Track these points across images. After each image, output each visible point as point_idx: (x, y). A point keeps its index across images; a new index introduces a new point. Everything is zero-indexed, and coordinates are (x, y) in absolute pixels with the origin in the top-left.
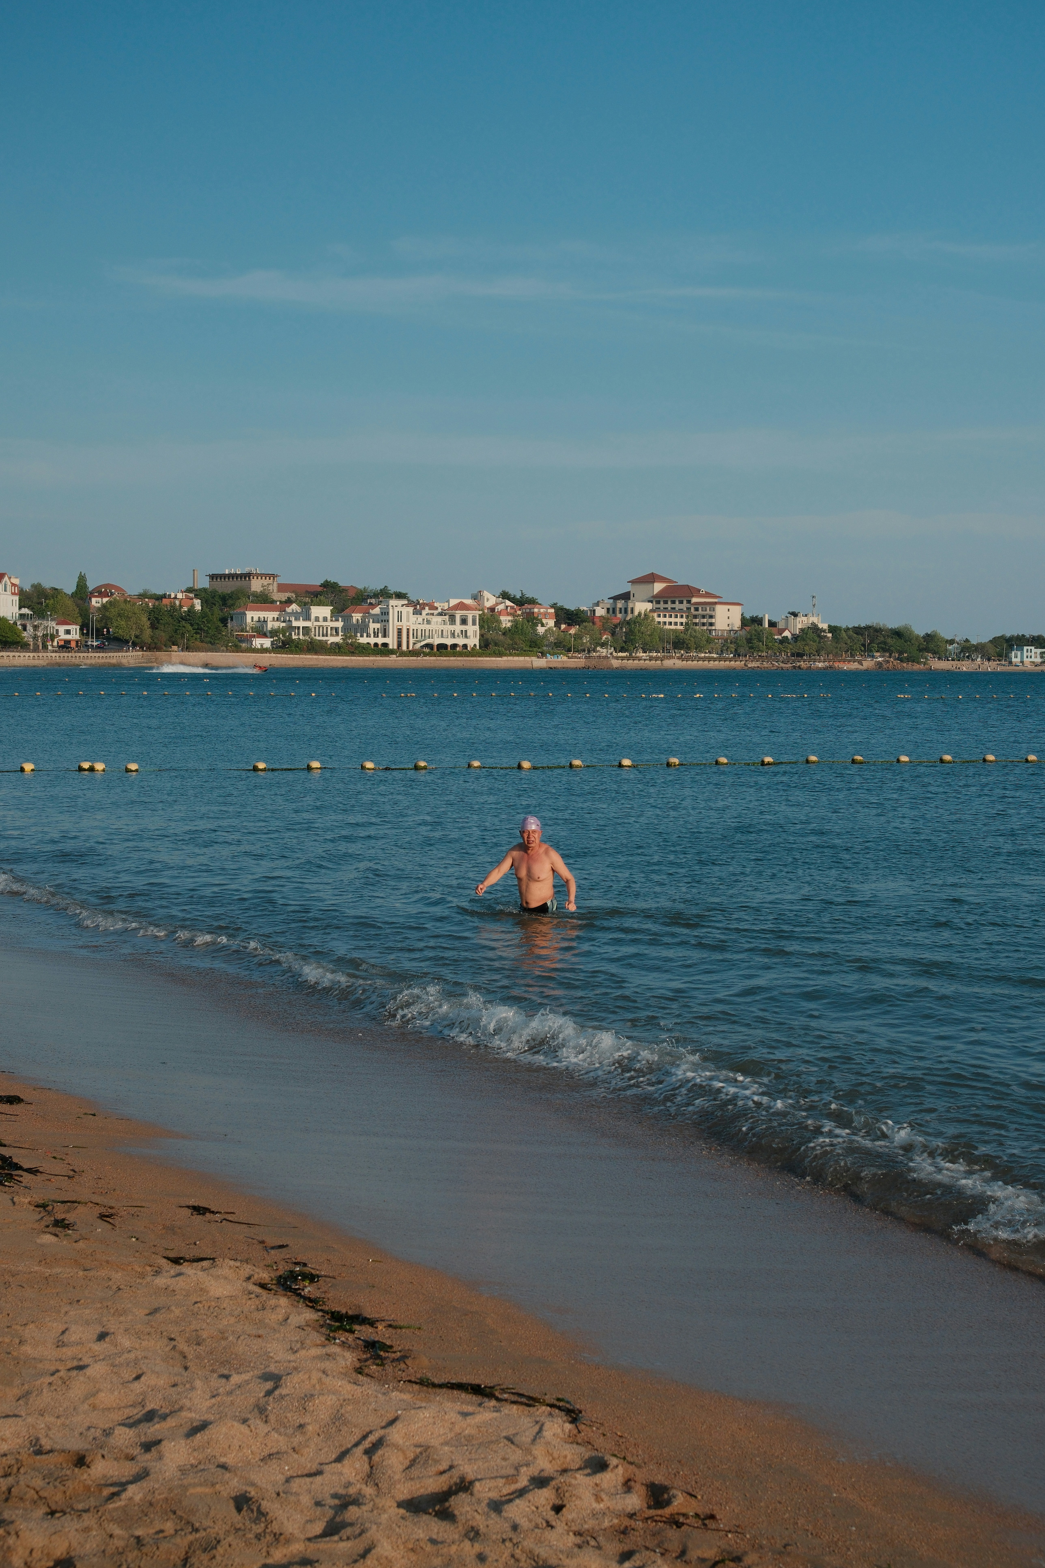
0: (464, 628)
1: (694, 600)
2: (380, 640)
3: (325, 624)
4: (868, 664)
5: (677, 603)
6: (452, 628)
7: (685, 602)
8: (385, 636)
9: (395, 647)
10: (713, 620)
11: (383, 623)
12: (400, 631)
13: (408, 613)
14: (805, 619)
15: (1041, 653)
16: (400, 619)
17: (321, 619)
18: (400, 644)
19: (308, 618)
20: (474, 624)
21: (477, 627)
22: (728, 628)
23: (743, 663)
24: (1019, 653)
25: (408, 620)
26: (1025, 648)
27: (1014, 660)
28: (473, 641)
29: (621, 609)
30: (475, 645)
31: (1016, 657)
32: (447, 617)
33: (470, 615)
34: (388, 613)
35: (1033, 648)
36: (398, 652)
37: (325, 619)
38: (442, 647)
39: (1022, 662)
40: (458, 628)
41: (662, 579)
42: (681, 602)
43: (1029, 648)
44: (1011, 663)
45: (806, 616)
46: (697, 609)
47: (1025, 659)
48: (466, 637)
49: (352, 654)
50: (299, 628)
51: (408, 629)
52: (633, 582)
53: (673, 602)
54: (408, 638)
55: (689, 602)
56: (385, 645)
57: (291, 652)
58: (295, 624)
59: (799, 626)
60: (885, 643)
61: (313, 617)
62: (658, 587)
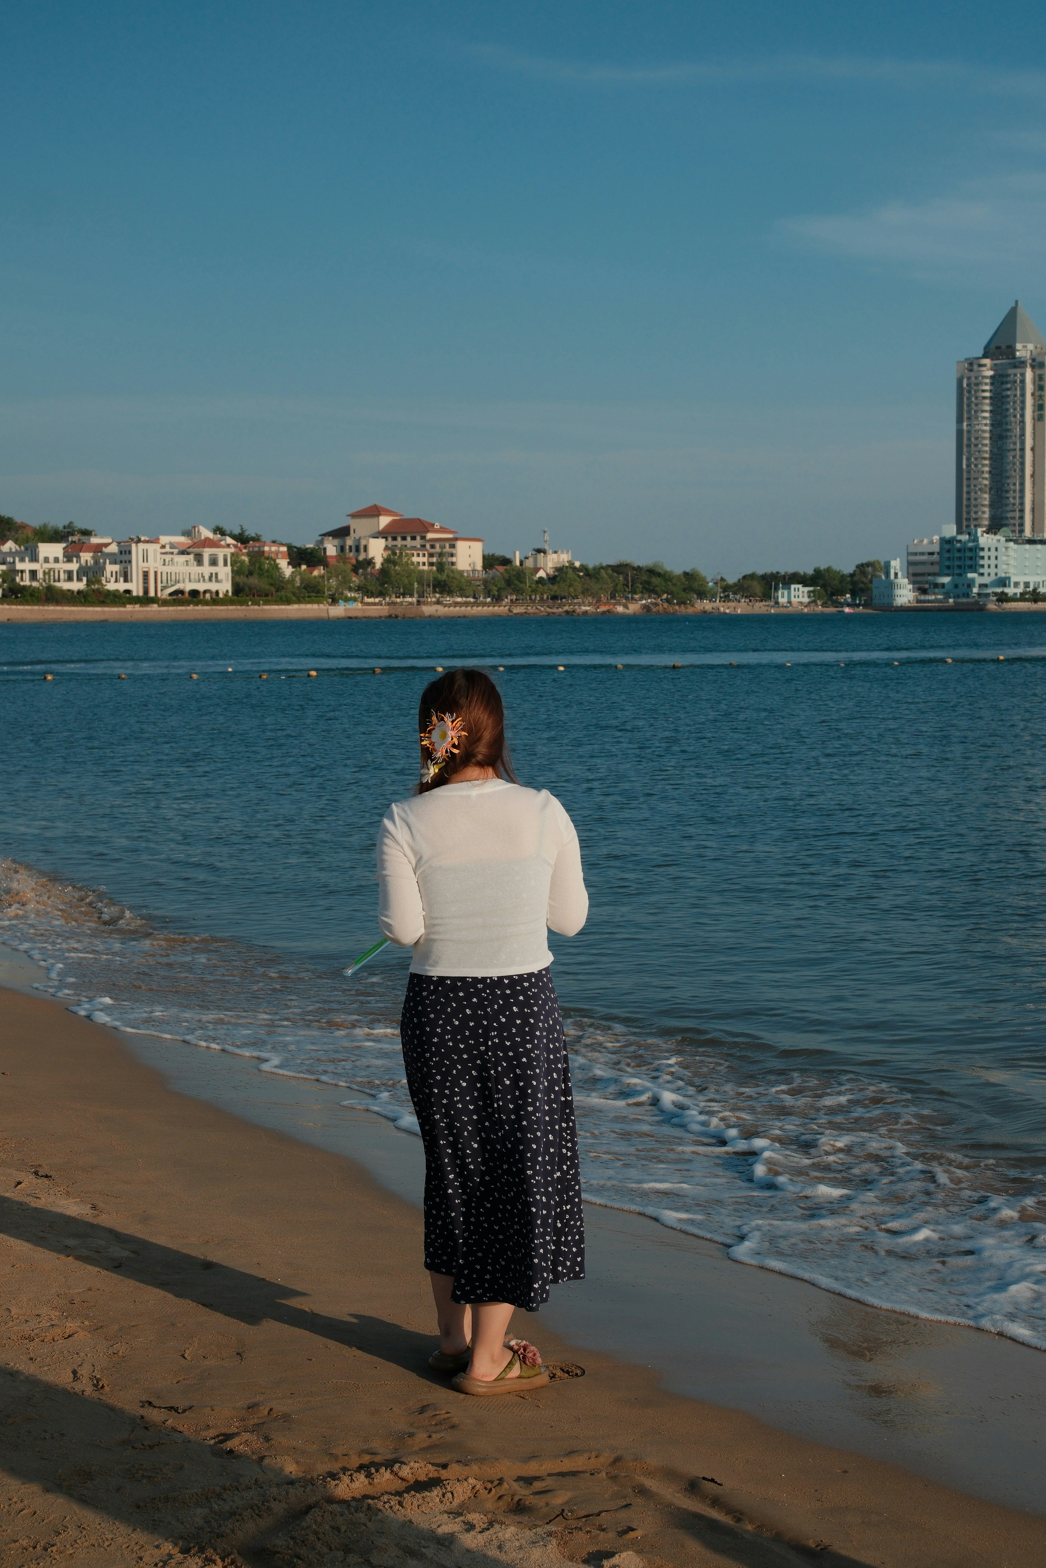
0: (213, 569)
1: (430, 536)
2: (122, 586)
3: (56, 566)
4: (634, 608)
5: (409, 539)
6: (200, 569)
7: (418, 538)
8: (126, 581)
9: (141, 594)
10: (454, 559)
11: (124, 565)
12: (146, 575)
13: (155, 551)
14: (555, 556)
15: (809, 592)
16: (145, 559)
17: (51, 560)
18: (146, 591)
19: (34, 559)
20: (225, 564)
21: (229, 569)
22: (469, 569)
23: (507, 608)
24: (786, 592)
25: (155, 561)
26: (793, 586)
27: (781, 600)
28: (225, 586)
29: (350, 547)
30: (227, 591)
31: (783, 597)
32: (191, 557)
33: (220, 553)
34: (130, 552)
35: (800, 586)
36: (145, 600)
37: (56, 560)
38: (194, 593)
39: (789, 602)
40: (207, 569)
41: (388, 512)
42: (413, 538)
43: (797, 586)
44: (777, 603)
45: (556, 552)
46: (433, 547)
47: (793, 599)
48: (217, 581)
49: (102, 603)
50: (22, 572)
51: (156, 573)
52: (354, 516)
53: (404, 538)
54: (156, 583)
55: (423, 538)
56: (128, 592)
57: (27, 603)
58: (19, 566)
59: (550, 565)
60: (649, 583)
61: (41, 558)
62: (384, 521)
